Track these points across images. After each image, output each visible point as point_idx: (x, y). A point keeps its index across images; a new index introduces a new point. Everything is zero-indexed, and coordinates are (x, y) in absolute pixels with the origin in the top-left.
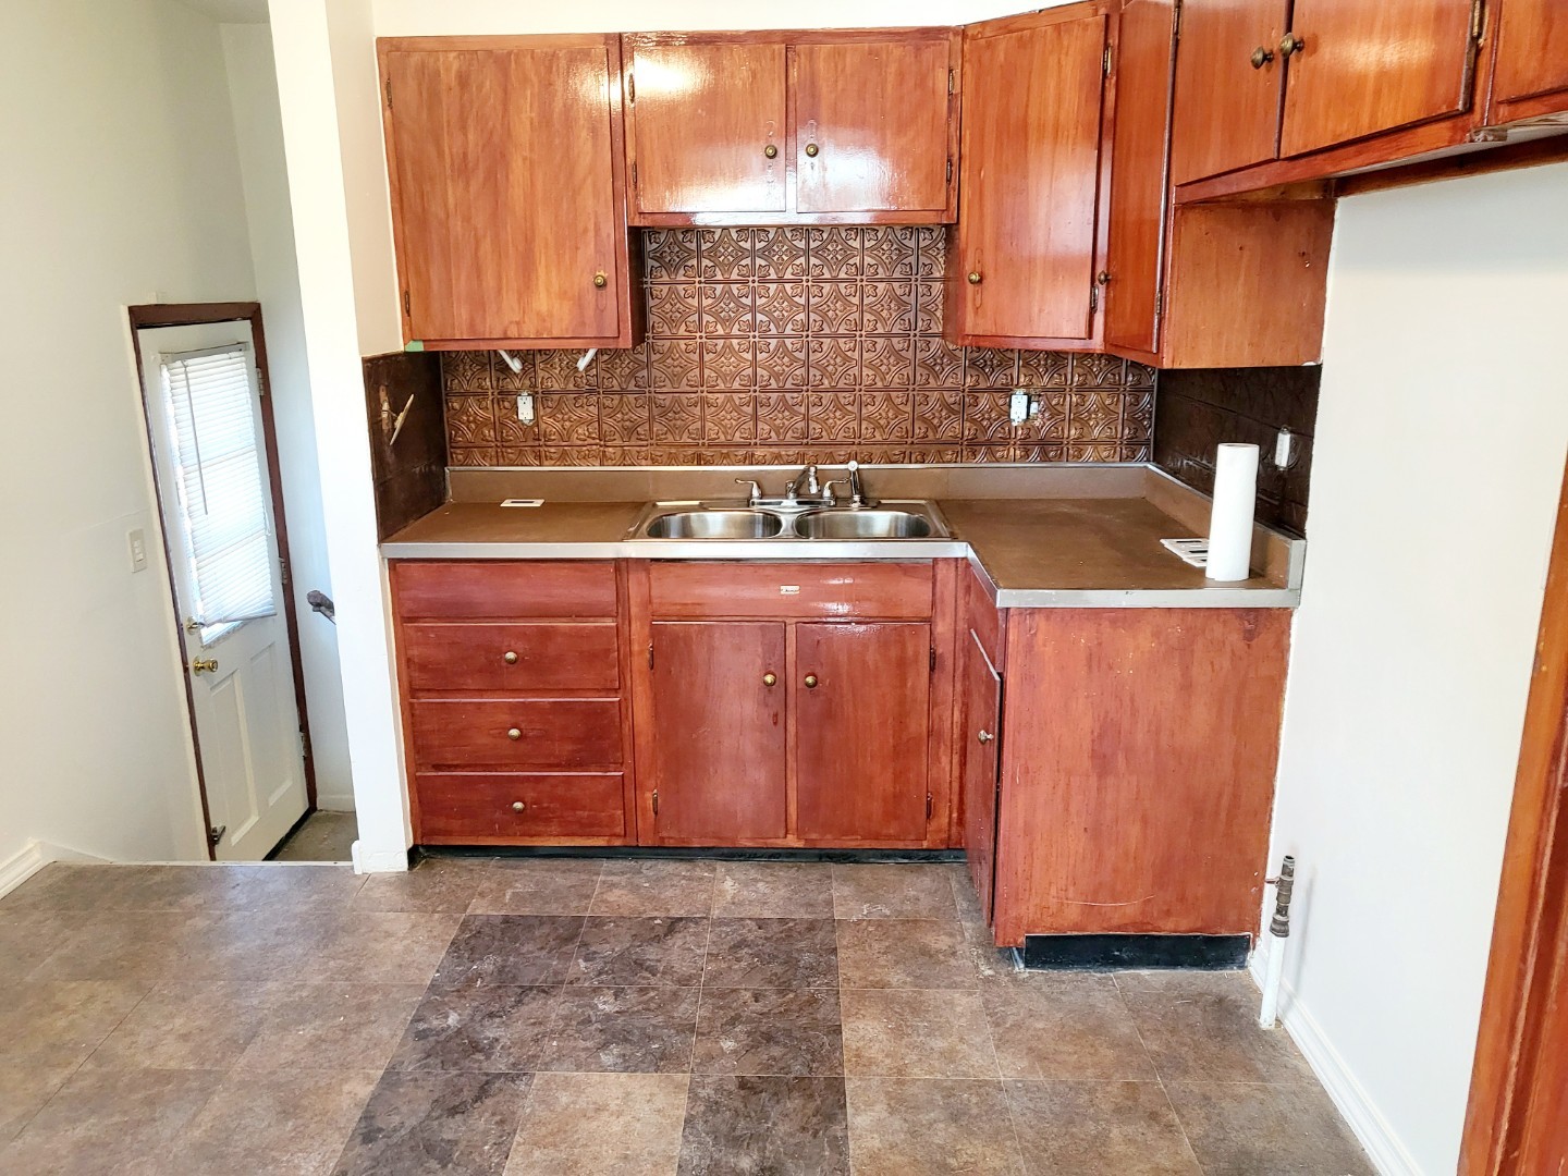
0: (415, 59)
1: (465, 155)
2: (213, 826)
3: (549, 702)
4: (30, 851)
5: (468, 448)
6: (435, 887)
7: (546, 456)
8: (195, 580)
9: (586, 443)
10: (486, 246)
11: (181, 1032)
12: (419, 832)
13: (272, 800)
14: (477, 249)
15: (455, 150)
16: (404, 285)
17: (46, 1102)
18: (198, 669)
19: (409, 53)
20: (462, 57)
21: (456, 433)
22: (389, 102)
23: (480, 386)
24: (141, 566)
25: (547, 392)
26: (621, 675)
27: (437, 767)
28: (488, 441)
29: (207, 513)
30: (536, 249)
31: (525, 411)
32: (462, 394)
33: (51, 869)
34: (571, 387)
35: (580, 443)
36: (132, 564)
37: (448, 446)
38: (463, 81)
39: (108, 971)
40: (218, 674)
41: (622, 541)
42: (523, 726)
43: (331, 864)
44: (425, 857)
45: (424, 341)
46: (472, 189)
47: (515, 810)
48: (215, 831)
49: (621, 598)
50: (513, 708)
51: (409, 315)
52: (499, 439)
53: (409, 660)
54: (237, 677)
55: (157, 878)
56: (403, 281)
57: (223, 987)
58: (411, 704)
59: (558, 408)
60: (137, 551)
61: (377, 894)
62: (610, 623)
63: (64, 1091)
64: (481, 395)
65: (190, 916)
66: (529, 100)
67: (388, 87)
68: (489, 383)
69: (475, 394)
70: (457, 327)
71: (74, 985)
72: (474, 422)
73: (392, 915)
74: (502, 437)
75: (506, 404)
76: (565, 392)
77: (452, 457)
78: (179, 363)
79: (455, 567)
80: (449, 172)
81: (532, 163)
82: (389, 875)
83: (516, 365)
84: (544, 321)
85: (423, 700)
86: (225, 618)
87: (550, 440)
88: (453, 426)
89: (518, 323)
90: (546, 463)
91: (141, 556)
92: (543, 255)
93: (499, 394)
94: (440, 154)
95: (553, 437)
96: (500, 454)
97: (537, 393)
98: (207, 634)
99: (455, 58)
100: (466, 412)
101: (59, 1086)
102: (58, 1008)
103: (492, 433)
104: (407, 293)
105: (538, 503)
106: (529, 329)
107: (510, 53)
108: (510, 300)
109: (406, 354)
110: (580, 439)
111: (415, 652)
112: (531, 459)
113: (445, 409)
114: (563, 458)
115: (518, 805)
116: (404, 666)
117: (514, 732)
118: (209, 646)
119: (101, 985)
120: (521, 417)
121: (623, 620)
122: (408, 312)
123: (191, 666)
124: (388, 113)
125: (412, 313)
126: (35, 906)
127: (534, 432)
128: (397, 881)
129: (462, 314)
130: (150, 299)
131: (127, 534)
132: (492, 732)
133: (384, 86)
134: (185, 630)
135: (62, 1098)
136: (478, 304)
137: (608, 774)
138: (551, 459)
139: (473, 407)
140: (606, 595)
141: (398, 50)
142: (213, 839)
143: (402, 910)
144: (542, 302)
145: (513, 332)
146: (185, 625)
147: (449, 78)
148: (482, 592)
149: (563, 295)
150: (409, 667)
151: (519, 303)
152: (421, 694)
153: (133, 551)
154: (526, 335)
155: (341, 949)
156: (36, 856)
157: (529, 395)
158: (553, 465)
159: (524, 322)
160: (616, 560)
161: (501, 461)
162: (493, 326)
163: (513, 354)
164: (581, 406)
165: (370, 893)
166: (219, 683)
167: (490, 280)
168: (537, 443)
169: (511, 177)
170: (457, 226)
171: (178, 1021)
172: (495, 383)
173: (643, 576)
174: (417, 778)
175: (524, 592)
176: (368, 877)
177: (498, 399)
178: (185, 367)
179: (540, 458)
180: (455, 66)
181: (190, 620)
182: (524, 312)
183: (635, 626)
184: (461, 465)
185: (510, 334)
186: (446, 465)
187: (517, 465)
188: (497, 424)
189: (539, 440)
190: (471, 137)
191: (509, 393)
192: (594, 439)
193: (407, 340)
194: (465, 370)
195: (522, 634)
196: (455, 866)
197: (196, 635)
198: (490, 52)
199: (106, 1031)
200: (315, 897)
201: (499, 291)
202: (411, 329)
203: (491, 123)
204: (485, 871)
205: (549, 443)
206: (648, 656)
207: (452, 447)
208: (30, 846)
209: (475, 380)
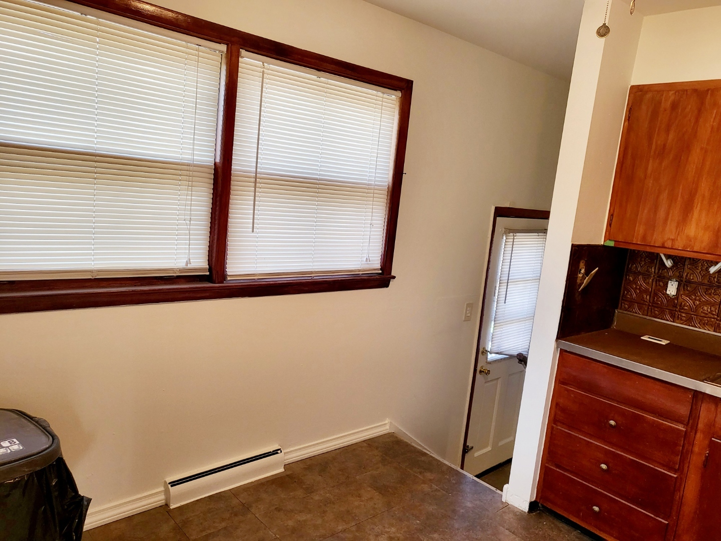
0: (649, 96)
1: (664, 145)
2: (467, 444)
3: (630, 459)
4: (385, 424)
5: (632, 302)
6: (536, 529)
7: (678, 317)
8: (492, 332)
9: (707, 316)
10: (664, 196)
11: (391, 535)
12: (540, 495)
13: (500, 444)
14: (658, 197)
15: (659, 142)
16: (612, 211)
17: (332, 535)
18: (481, 372)
19: (646, 92)
20: (677, 93)
21: (627, 293)
22: (629, 118)
23: (648, 271)
24: (467, 319)
25: (689, 282)
26: (682, 461)
27: (558, 466)
28: (644, 301)
29: (505, 303)
30: (696, 201)
31: (672, 289)
32: (635, 273)
33: (390, 435)
34: (706, 282)
35: (703, 315)
36: (464, 318)
37: (621, 298)
38: (674, 106)
39: (383, 490)
40: (490, 377)
41: (702, 381)
42: (610, 465)
43: (494, 489)
44: (540, 510)
45: (615, 241)
46: (663, 164)
47: (593, 510)
48: (468, 446)
49: (693, 416)
50: (607, 452)
51: (610, 227)
52: (651, 301)
53: (557, 404)
54: (500, 381)
55: (423, 458)
56: (612, 209)
57: (417, 524)
58: (553, 428)
59: (694, 292)
60: (468, 312)
61: (506, 517)
62: (681, 427)
63: (340, 534)
64: (646, 276)
65: (424, 482)
66: (714, 115)
67: (630, 110)
68: (653, 270)
69: (643, 274)
70: (637, 237)
71: (369, 489)
72: (639, 289)
73: (507, 532)
74: (653, 301)
75: (661, 284)
76: (702, 284)
77: (621, 305)
78: (512, 234)
79: (594, 364)
80: (652, 153)
81: (706, 151)
82: (518, 510)
83: (668, 263)
84: (690, 241)
85: (559, 427)
86: (501, 352)
87: (683, 309)
88: (626, 289)
89: (673, 240)
90: (678, 321)
91: (469, 315)
92: (699, 204)
93: (658, 277)
94: (650, 145)
95: (686, 308)
96: (650, 310)
97: (682, 281)
98: (491, 357)
99: (672, 94)
100: (636, 283)
101: (340, 531)
102: (360, 496)
103: (648, 297)
104: (612, 215)
105: (664, 342)
106: (679, 244)
107: (708, 90)
108: (671, 227)
109: (603, 246)
110: (704, 313)
111: (561, 401)
112: (668, 317)
113: (624, 279)
114: (689, 321)
115: (596, 509)
116: (554, 407)
117: (604, 466)
118: (490, 363)
119: (377, 495)
120: (668, 292)
121: (692, 428)
122: (610, 225)
123: (478, 369)
124: (627, 123)
125: (612, 226)
126: (377, 448)
127: (674, 302)
128: (519, 515)
129: (640, 230)
130: (507, 205)
131: (466, 304)
132: (591, 460)
133: (628, 110)
134: (480, 351)
135: (338, 537)
136: (651, 225)
137: (657, 518)
138: (681, 319)
139: (641, 281)
140: (683, 410)
141: (641, 91)
142: (466, 450)
143: (513, 533)
144: (692, 230)
145: (669, 244)
146: (481, 350)
147: (666, 104)
148: (605, 382)
149: (706, 228)
150: (556, 408)
151: (677, 228)
152: (559, 424)
153: (466, 312)
154: (676, 247)
155: (475, 536)
156: (387, 427)
157: (676, 281)
158: (682, 324)
159: (677, 240)
160: (696, 391)
161: (649, 314)
162: (657, 239)
163: (668, 257)
164: (710, 294)
165: (503, 514)
166: (491, 381)
167: (661, 213)
168: (674, 309)
169: (690, 158)
170: (650, 182)
171: (393, 530)
172: (657, 271)
173: (713, 407)
174: (546, 468)
175: (630, 390)
176: (507, 505)
177: (657, 280)
178: (514, 236)
179: (674, 318)
180: (672, 98)
181: (484, 348)
182: (678, 234)
183: (699, 436)
184: (626, 310)
185: (666, 245)
186: (617, 309)
187: (659, 318)
188: (653, 292)
189: (676, 307)
190: (671, 136)
191: (664, 277)
192: (714, 315)
193: (606, 239)
194: (641, 260)
195: (623, 413)
196: (553, 523)
197: (485, 356)
198: (695, 91)
199: (367, 517)
200: (478, 502)
201: (666, 220)
202: (609, 234)
203: (685, 130)
204: (568, 536)
205: (682, 311)
206: (704, 458)
207: (622, 299)
208: (387, 422)
209: (646, 267)
